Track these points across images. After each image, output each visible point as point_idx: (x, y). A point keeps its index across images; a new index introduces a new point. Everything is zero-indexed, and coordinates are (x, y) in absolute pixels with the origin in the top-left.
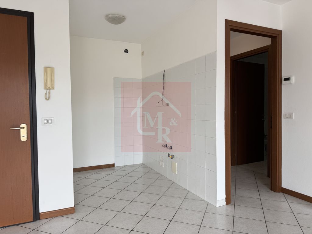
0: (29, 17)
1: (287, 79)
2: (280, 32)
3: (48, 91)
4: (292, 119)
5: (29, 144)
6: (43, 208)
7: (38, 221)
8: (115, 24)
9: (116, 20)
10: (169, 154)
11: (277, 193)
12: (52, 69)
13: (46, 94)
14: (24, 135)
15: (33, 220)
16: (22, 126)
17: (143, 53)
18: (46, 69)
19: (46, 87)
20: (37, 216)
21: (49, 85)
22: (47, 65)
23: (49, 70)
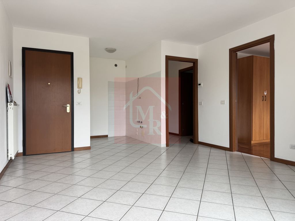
0: (71, 54)
1: (200, 85)
2: (197, 60)
3: (79, 89)
4: (202, 105)
5: (70, 114)
6: (76, 146)
7: (73, 152)
8: (111, 53)
9: (111, 51)
10: (140, 126)
11: (196, 144)
12: (81, 79)
13: (78, 91)
14: (68, 110)
15: (71, 150)
16: (68, 105)
17: (126, 67)
18: (78, 79)
19: (78, 87)
20: (73, 149)
21: (80, 86)
22: (79, 77)
23: (80, 79)
